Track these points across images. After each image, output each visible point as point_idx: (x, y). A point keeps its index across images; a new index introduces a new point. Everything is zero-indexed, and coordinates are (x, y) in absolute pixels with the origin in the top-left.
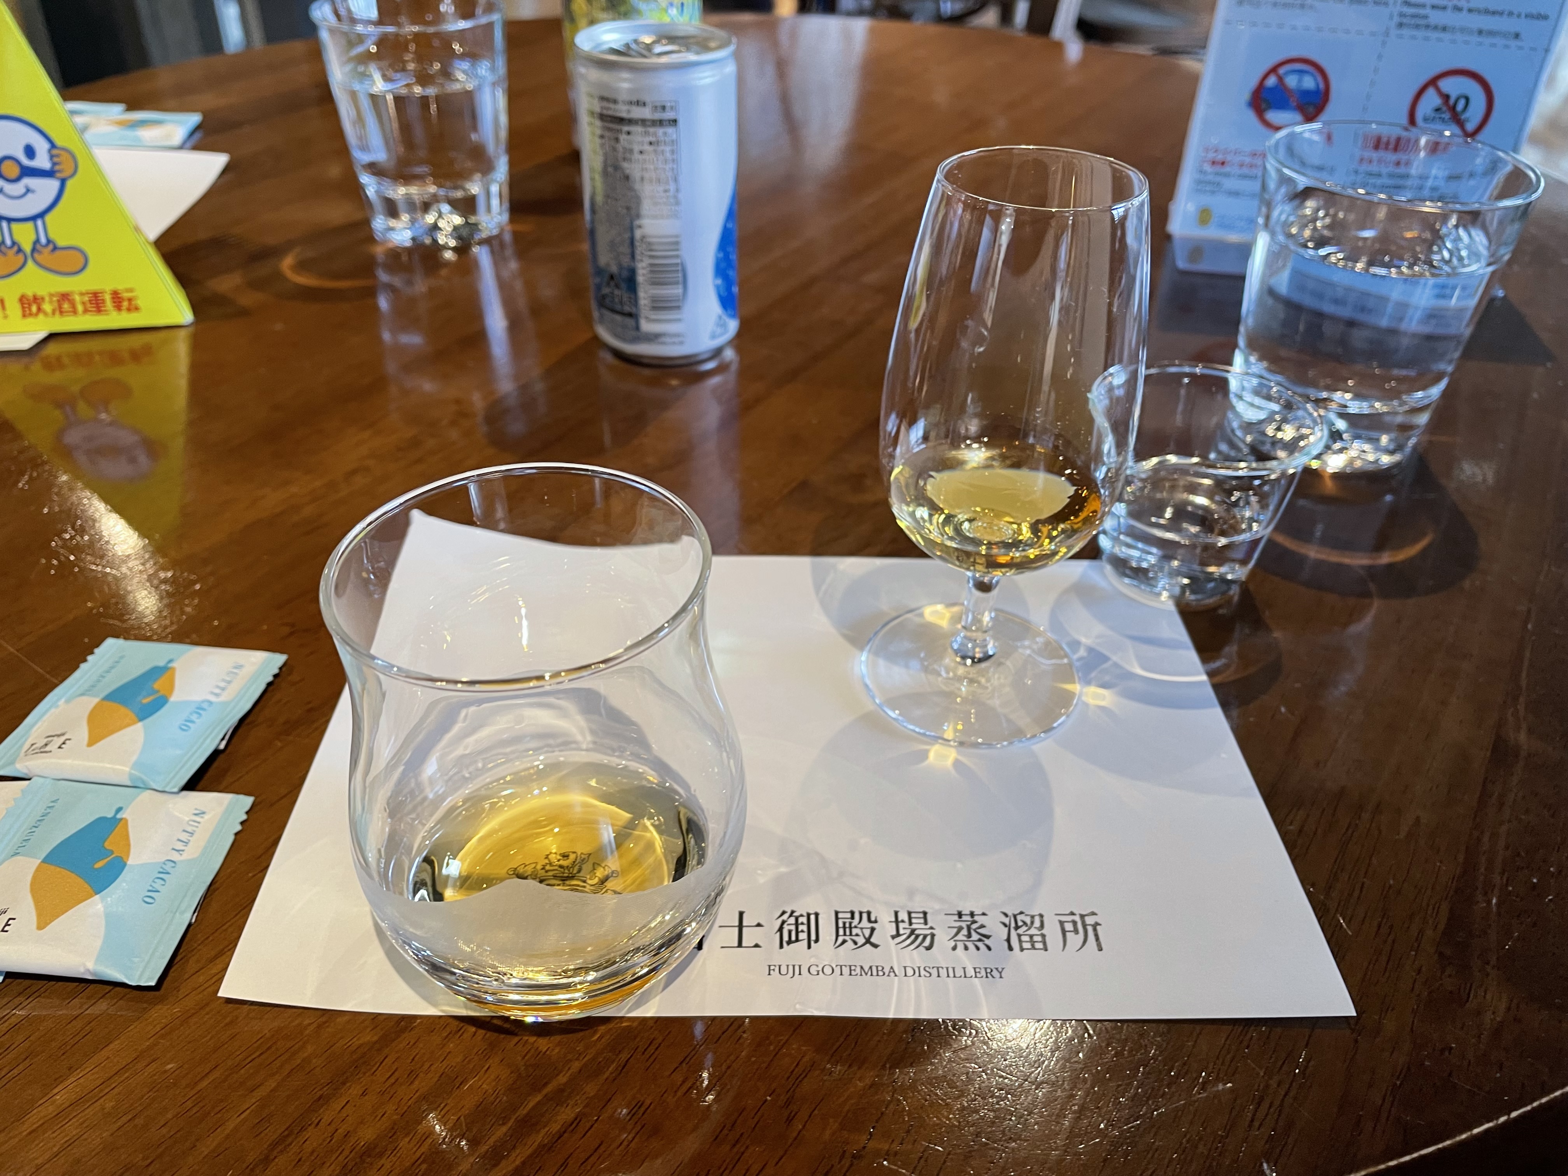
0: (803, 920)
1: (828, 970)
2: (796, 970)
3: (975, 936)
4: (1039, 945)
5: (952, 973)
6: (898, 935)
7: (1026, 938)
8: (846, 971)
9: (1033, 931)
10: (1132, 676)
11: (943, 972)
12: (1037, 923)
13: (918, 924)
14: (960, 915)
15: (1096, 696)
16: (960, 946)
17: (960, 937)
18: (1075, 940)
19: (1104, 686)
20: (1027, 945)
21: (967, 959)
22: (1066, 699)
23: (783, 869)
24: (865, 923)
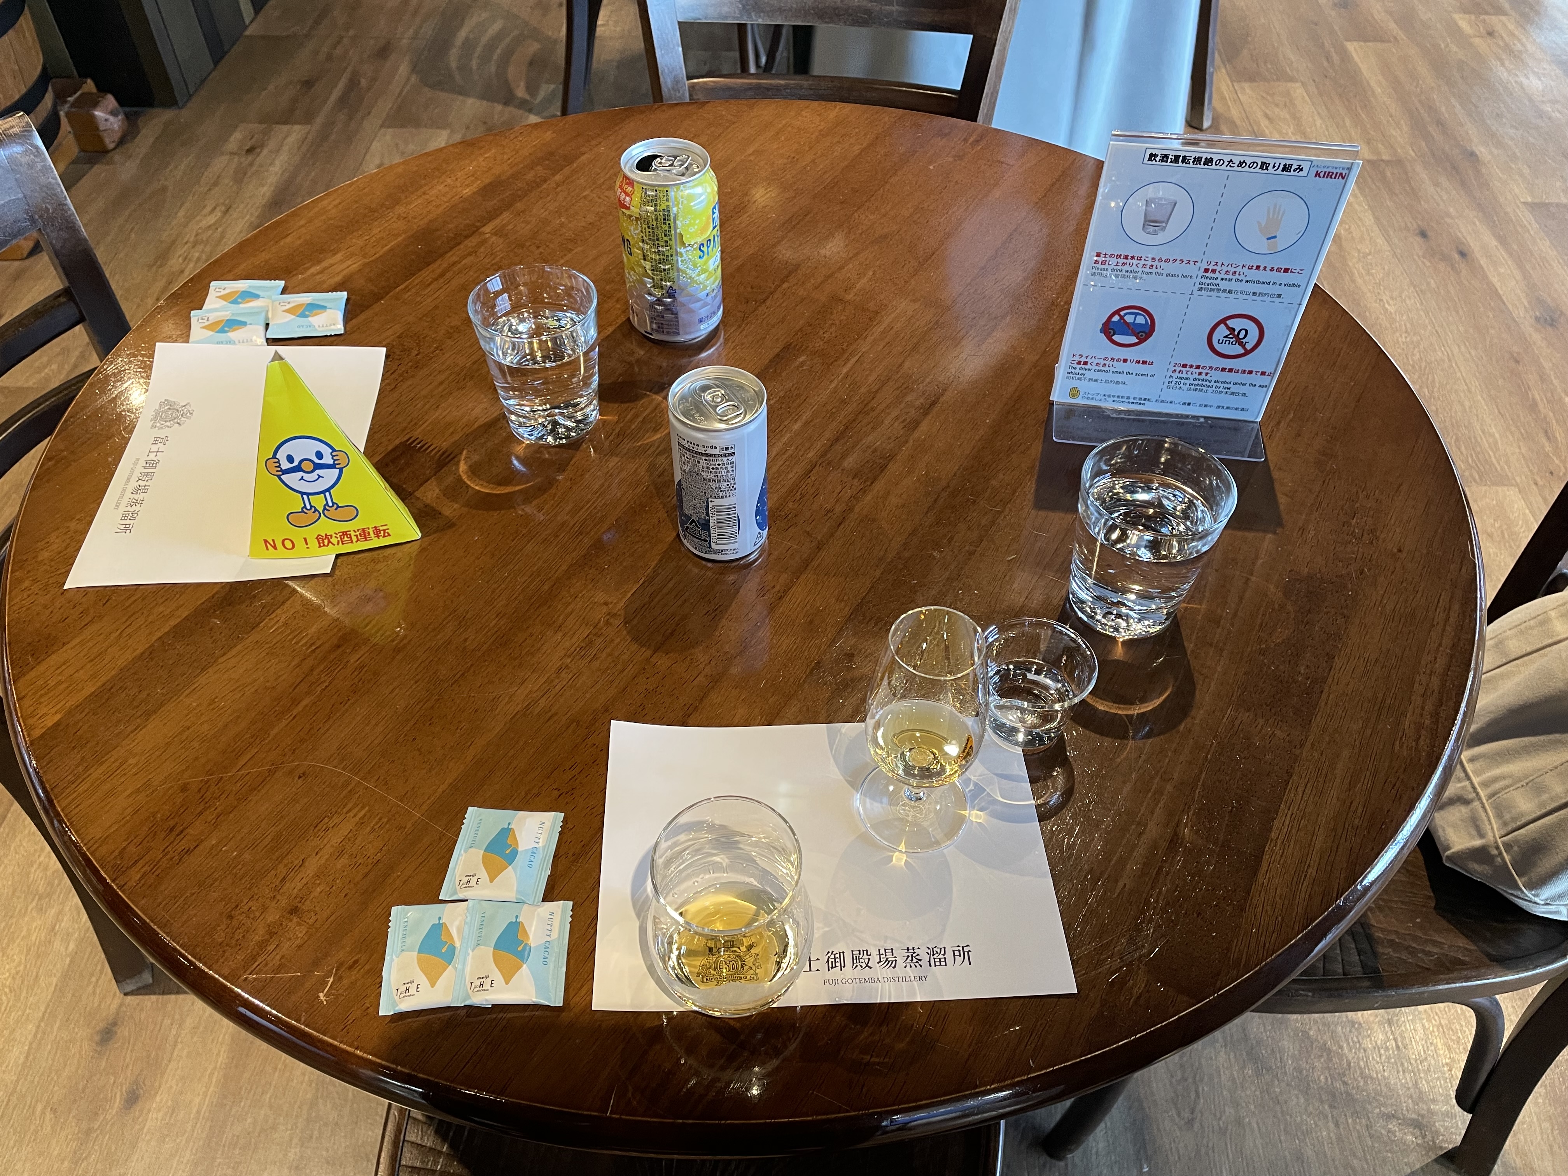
0: (837, 956)
1: (850, 981)
2: (836, 981)
3: (915, 960)
4: (943, 963)
5: (904, 979)
6: (880, 961)
7: (937, 960)
8: (858, 981)
9: (941, 956)
10: (995, 801)
11: (900, 979)
12: (943, 952)
13: (889, 955)
14: (908, 949)
15: (977, 816)
16: (908, 965)
17: (908, 961)
18: (959, 959)
19: (981, 810)
20: (938, 964)
21: (911, 972)
22: (962, 819)
23: (827, 929)
24: (865, 956)
